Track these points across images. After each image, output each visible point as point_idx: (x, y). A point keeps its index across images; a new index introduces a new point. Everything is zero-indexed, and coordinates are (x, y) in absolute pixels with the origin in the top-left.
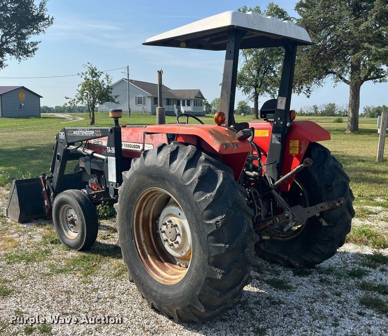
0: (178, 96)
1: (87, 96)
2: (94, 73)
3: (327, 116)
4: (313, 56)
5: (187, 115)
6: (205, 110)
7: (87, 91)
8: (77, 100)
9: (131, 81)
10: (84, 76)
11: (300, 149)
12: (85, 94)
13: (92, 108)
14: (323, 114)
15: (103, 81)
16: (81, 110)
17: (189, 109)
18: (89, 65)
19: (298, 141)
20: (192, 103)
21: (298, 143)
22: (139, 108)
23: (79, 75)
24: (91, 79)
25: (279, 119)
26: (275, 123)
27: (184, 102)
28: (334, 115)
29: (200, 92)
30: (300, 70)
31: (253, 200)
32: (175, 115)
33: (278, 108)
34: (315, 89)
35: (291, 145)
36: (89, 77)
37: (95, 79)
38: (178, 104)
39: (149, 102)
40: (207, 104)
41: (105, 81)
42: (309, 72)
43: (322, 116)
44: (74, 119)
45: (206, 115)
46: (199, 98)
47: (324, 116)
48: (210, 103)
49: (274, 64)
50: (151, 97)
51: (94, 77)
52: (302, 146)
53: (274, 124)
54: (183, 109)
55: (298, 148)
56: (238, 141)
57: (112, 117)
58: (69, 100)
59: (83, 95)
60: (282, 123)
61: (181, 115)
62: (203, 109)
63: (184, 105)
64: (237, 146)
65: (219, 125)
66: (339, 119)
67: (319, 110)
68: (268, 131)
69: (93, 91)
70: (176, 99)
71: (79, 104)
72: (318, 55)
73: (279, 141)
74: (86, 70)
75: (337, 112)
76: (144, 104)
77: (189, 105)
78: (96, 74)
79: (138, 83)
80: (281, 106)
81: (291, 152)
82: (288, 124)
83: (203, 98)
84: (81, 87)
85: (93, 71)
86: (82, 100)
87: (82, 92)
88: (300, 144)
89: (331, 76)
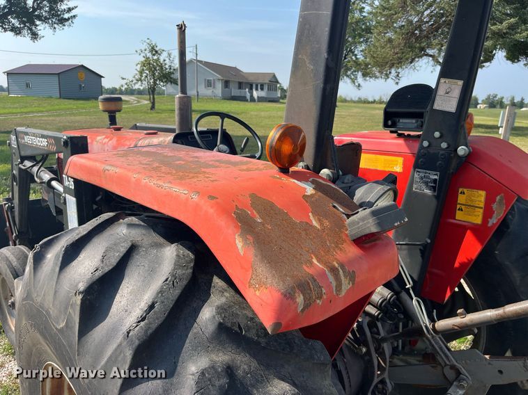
0: (251, 79)
1: (146, 77)
2: (154, 51)
4: (407, 34)
5: (261, 99)
6: (279, 96)
7: (147, 72)
8: (135, 81)
9: (201, 62)
10: (143, 54)
11: (488, 213)
12: (144, 75)
13: (152, 91)
15: (164, 60)
16: (140, 92)
17: (263, 94)
18: (148, 41)
19: (483, 193)
20: (266, 87)
21: (483, 199)
22: (209, 92)
23: (137, 51)
24: (151, 57)
25: (437, 134)
26: (426, 144)
27: (257, 86)
29: (274, 76)
30: (391, 50)
31: (367, 345)
32: (247, 101)
33: (436, 107)
34: (406, 75)
35: (461, 199)
36: (149, 55)
37: (155, 57)
38: (251, 89)
39: (219, 86)
40: (282, 89)
41: (167, 61)
42: (403, 53)
44: (138, 102)
45: (281, 101)
46: (273, 82)
48: (285, 88)
49: (356, 47)
50: (222, 80)
51: (154, 55)
52: (495, 206)
53: (422, 147)
54: (255, 94)
55: (482, 211)
56: (353, 251)
57: (104, 111)
58: (125, 81)
59: (141, 76)
60: (444, 145)
61: (252, 100)
62: (277, 94)
63: (257, 89)
64: (352, 276)
65: (284, 170)
68: (400, 160)
69: (153, 72)
70: (248, 83)
71: (137, 86)
72: (413, 33)
73: (433, 188)
74: (145, 46)
76: (214, 87)
77: (262, 89)
78: (156, 52)
79: (207, 64)
80: (447, 102)
81: (460, 216)
82: (462, 150)
83: (278, 82)
84: (139, 66)
85: (153, 48)
86: (141, 81)
87: (141, 72)
88: (489, 201)
89: (425, 59)
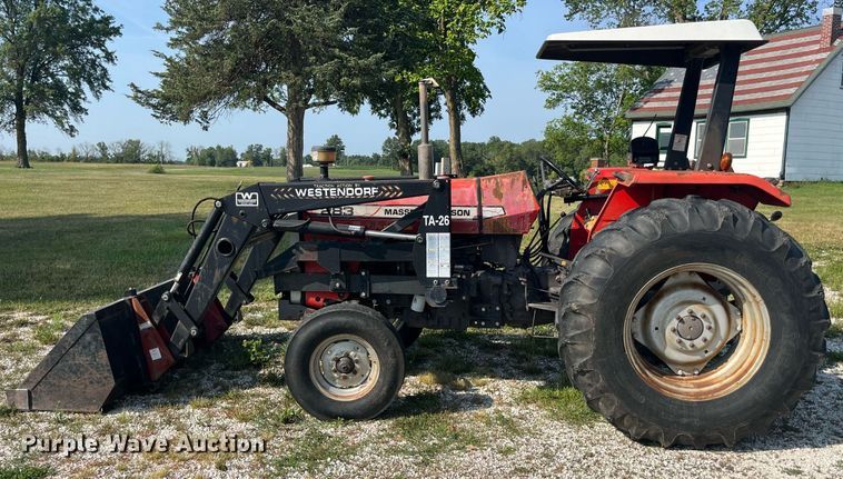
3: (127, 162)
14: (118, 159)
28: (137, 161)
43: (117, 162)
47: (122, 162)
66: (157, 168)
67: (110, 152)
75: (144, 156)
